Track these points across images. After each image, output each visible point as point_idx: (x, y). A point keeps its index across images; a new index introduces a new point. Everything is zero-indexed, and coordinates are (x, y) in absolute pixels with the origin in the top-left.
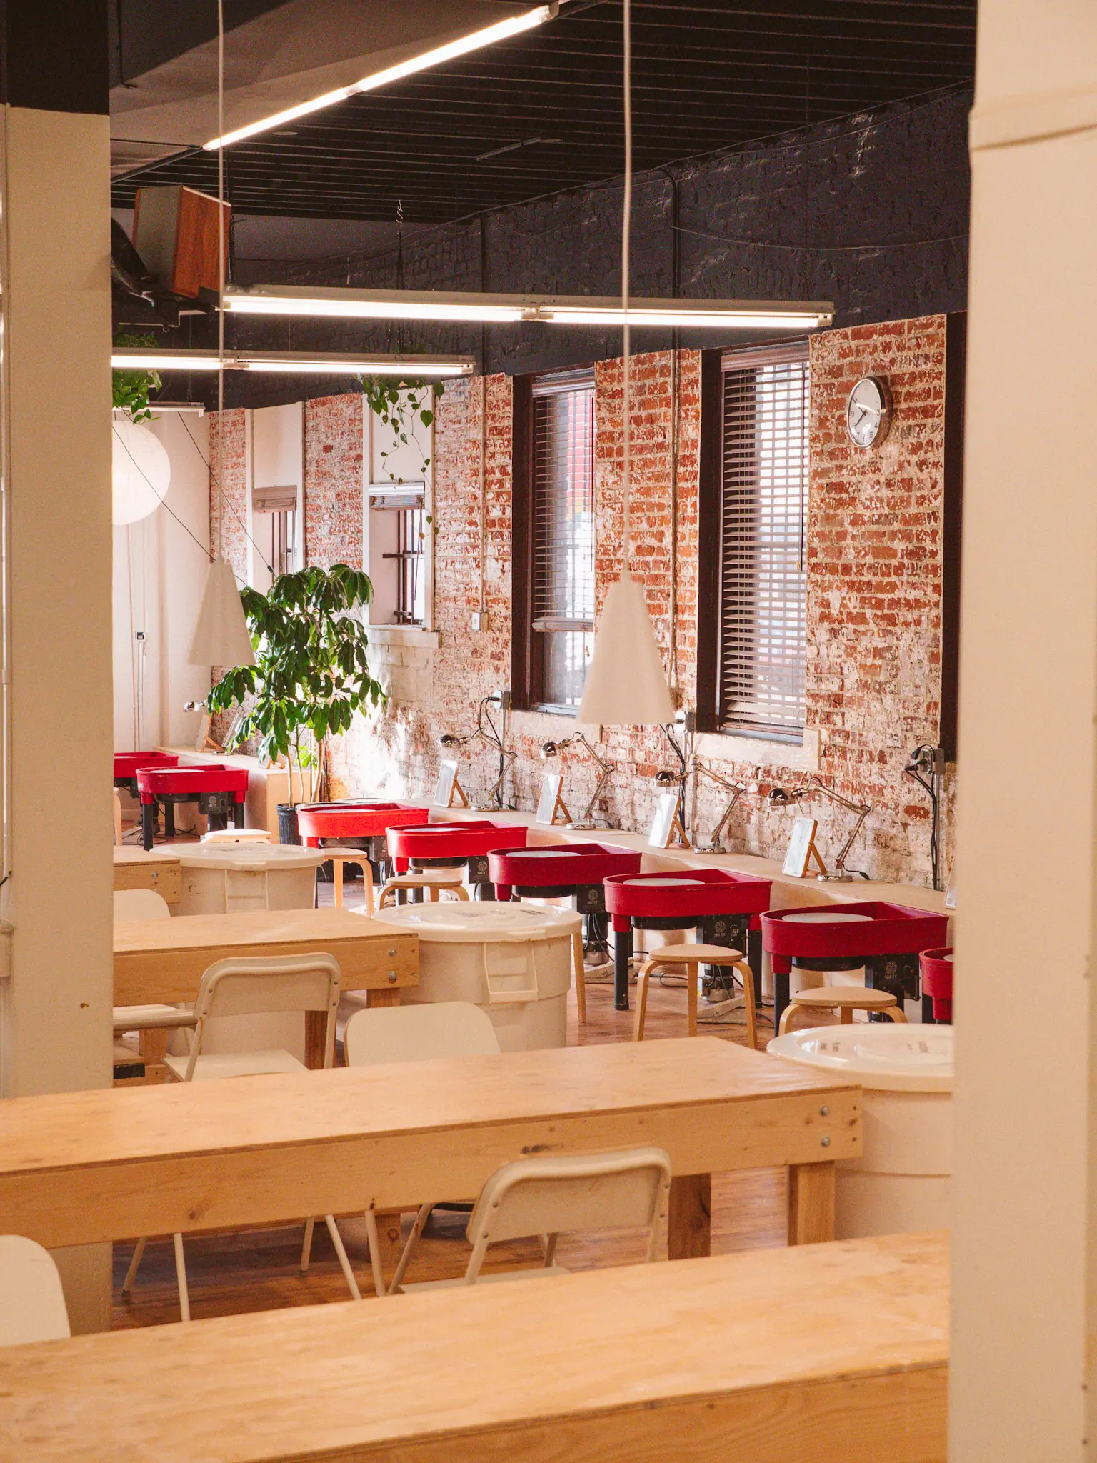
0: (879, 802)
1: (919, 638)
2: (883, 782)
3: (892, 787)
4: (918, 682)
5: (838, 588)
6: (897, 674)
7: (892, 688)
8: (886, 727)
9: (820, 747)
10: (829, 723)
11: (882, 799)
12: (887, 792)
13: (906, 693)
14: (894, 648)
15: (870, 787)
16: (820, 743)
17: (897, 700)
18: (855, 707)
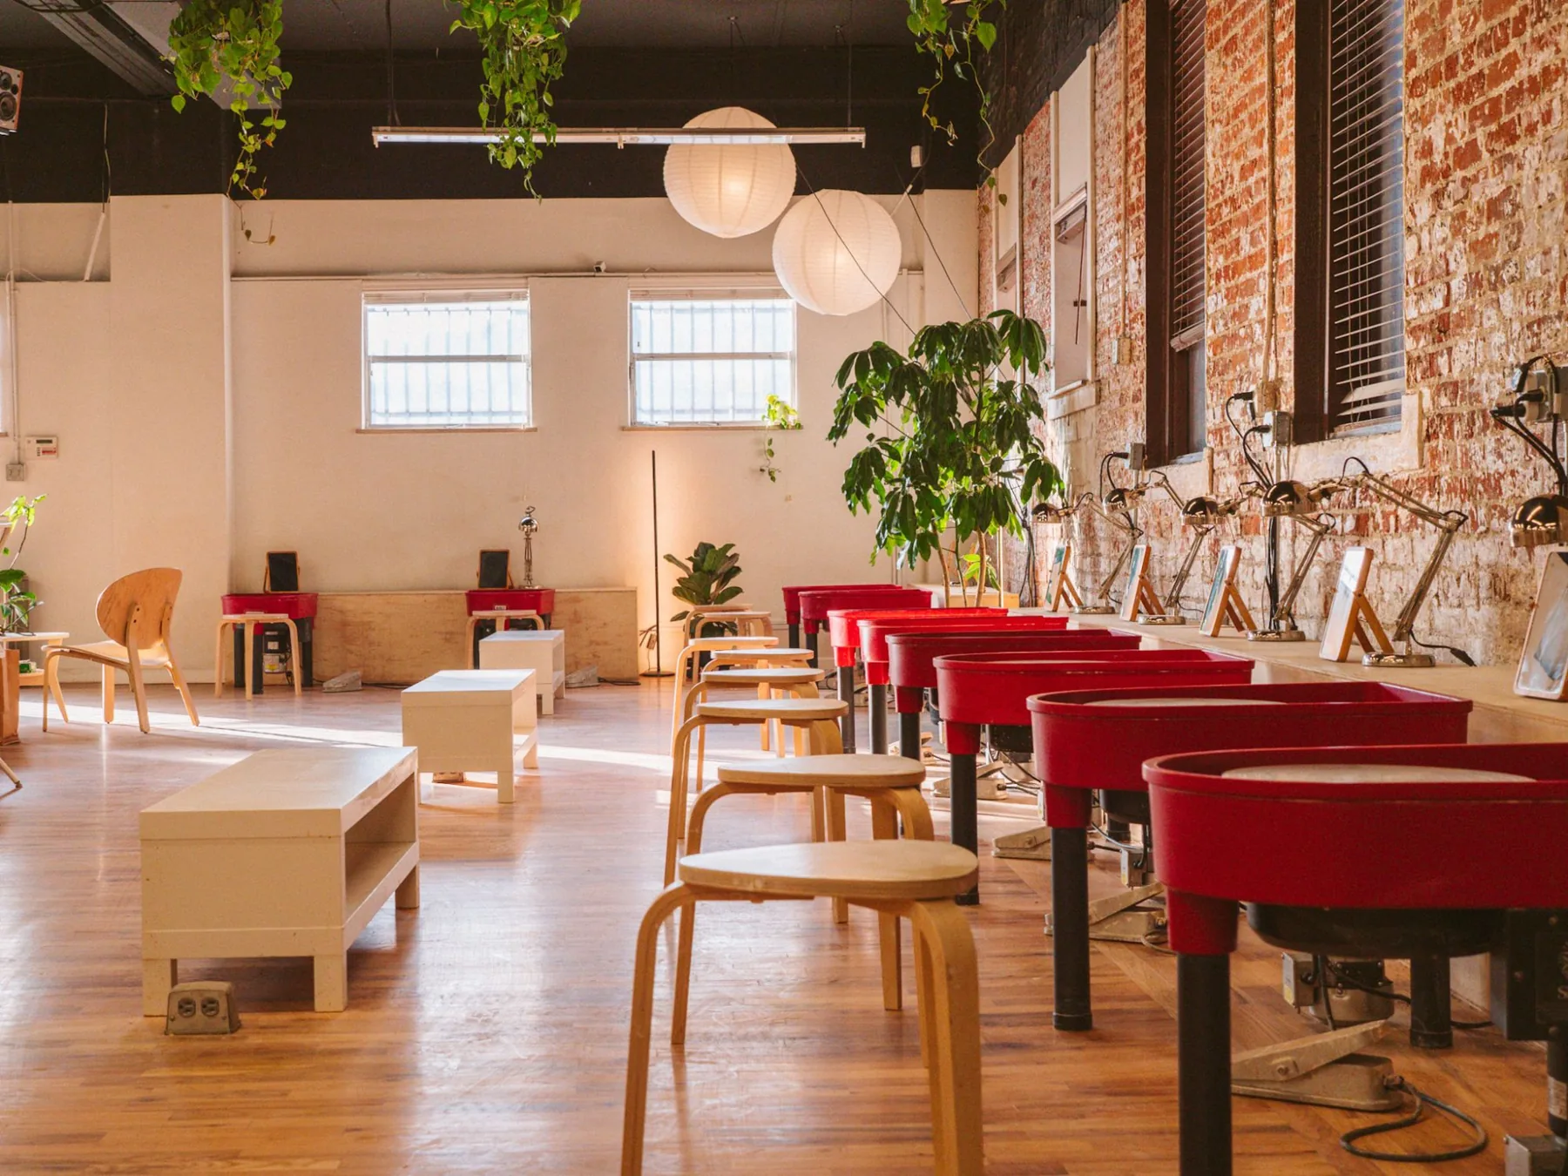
0: (1495, 507)
1: (1550, 147)
2: (1500, 466)
3: (1513, 473)
4: (1548, 242)
5: (1442, 111)
6: (1519, 240)
7: (1512, 271)
8: (1504, 354)
9: (1421, 424)
10: (1433, 375)
11: (1499, 503)
12: (1506, 484)
13: (1532, 273)
14: (1515, 187)
15: (1483, 482)
16: (1422, 414)
17: (1519, 293)
18: (1464, 331)
